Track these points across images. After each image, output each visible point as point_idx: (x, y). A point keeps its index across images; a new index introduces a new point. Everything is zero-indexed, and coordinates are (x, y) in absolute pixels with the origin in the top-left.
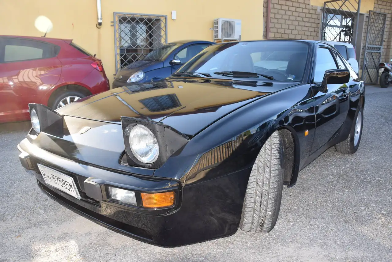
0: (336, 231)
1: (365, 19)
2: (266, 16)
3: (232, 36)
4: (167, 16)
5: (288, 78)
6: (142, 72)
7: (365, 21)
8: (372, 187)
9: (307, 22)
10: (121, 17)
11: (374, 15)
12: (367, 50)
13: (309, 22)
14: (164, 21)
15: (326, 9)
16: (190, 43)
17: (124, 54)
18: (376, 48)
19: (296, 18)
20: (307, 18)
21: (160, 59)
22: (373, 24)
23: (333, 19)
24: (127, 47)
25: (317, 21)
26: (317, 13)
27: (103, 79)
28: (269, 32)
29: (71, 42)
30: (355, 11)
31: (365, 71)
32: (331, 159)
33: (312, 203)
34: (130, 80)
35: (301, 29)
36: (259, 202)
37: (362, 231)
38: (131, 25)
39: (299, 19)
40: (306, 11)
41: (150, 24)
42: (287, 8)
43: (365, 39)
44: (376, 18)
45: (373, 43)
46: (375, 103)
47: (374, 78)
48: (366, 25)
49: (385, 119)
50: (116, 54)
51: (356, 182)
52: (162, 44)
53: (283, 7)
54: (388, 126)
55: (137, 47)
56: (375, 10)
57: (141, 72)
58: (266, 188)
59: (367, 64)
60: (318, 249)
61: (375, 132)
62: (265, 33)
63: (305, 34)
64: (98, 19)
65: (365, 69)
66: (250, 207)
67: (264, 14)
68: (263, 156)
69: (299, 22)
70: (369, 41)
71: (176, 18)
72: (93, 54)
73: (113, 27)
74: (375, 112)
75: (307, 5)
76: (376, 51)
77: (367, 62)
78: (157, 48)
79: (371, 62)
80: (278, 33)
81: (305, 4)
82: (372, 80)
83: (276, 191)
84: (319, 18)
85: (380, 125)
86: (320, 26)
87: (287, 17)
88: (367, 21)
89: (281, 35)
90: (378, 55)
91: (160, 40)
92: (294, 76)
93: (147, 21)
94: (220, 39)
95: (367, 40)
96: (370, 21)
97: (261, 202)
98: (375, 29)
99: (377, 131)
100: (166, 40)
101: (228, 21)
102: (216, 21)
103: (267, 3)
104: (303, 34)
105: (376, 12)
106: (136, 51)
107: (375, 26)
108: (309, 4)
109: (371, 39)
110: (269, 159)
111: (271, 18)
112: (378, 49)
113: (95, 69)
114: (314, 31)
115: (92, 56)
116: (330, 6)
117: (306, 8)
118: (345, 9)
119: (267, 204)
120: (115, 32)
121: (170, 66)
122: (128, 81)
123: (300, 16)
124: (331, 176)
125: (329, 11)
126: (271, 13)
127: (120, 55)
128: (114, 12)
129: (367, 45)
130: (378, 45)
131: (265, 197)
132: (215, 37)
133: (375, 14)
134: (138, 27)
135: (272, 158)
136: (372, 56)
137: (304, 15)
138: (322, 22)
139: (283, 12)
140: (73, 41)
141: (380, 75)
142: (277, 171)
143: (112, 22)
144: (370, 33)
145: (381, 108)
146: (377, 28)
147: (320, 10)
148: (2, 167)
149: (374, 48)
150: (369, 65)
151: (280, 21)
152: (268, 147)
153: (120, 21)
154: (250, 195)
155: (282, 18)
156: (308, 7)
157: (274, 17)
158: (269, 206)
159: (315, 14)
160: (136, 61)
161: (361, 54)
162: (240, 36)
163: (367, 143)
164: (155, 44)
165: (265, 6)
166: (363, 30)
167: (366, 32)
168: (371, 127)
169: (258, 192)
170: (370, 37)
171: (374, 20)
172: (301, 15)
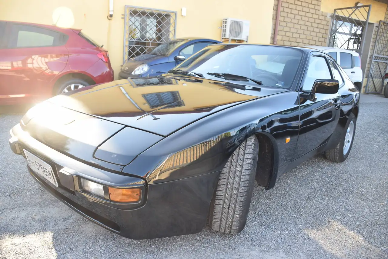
0: (305, 238)
1: (375, 28)
2: (276, 18)
3: (239, 36)
4: (177, 12)
5: (277, 84)
6: (147, 66)
7: (374, 31)
8: (354, 197)
9: (316, 27)
10: (132, 11)
11: (383, 25)
12: (374, 59)
13: (318, 28)
14: (174, 17)
15: (336, 16)
16: (196, 40)
17: (132, 46)
18: (384, 58)
19: (305, 23)
20: (316, 23)
21: (167, 54)
22: (382, 34)
23: (342, 26)
24: (136, 40)
25: (326, 27)
26: (326, 20)
27: (108, 70)
28: (277, 35)
29: (80, 32)
30: (365, 21)
31: (371, 79)
32: (318, 166)
33: (289, 208)
34: (135, 72)
35: (309, 34)
36: (228, 204)
37: (332, 240)
38: (141, 19)
39: (307, 24)
40: (316, 17)
41: (160, 19)
42: (296, 12)
43: (373, 49)
44: (386, 28)
45: (381, 52)
46: (376, 112)
47: (378, 87)
48: (375, 34)
49: (382, 130)
50: (125, 46)
51: (338, 191)
52: (170, 39)
53: (293, 12)
54: (383, 137)
55: (145, 40)
56: (385, 21)
57: (145, 65)
58: (235, 191)
59: (373, 73)
60: (282, 255)
61: (368, 142)
62: (273, 36)
63: (313, 39)
64: (109, 11)
65: (370, 78)
66: (218, 208)
67: (273, 16)
68: (235, 160)
69: (308, 27)
70: (376, 51)
71: (185, 15)
72: (101, 45)
73: (123, 20)
74: (373, 122)
75: (317, 11)
76: (383, 61)
77: (373, 71)
78: (165, 42)
79: (377, 72)
80: (286, 36)
81: (315, 9)
82: (377, 89)
83: (244, 195)
84: (328, 25)
85: (375, 135)
86: (329, 32)
87: (296, 21)
88: (377, 31)
89: (289, 39)
90: (385, 65)
91: (168, 35)
92: (283, 83)
93: (157, 16)
94: (227, 38)
95: (375, 50)
96: (379, 31)
97: (229, 205)
98: (384, 39)
99: (371, 141)
100: (174, 35)
101: (236, 22)
102: (225, 20)
103: (277, 6)
104: (311, 39)
105: (386, 22)
106: (144, 44)
107: (384, 36)
108: (319, 10)
109: (379, 49)
110: (241, 164)
111: (279, 21)
112: (385, 59)
113: (101, 60)
114: (322, 36)
115: (99, 47)
116: (340, 13)
117: (316, 14)
118: (354, 17)
119: (235, 207)
120: (125, 24)
121: (175, 61)
122: (133, 73)
123: (309, 21)
124: (315, 183)
125: (338, 18)
126: (281, 16)
127: (128, 47)
128: (125, 5)
129: (375, 55)
130: (386, 55)
131: (233, 201)
132: (223, 36)
133: (385, 24)
134: (148, 21)
135: (244, 163)
136: (379, 66)
137: (313, 20)
138: (331, 28)
139: (293, 16)
140: (81, 31)
141: (385, 85)
142: (247, 176)
143: (123, 15)
144: (378, 43)
145: (381, 118)
146: (386, 38)
147: (330, 16)
148: (2, 148)
149: (382, 58)
150: (374, 75)
151: (289, 25)
152: (242, 152)
153: (131, 13)
154: (219, 197)
155: (291, 21)
156: (318, 12)
157: (283, 20)
158: (237, 209)
159: (325, 20)
160: (143, 54)
161: (367, 63)
162: (248, 37)
163: (359, 152)
164: (163, 38)
165: (275, 8)
166: (372, 40)
167: (375, 41)
168: (366, 137)
169: (227, 195)
170: (378, 47)
171: (384, 30)
172: (311, 20)
